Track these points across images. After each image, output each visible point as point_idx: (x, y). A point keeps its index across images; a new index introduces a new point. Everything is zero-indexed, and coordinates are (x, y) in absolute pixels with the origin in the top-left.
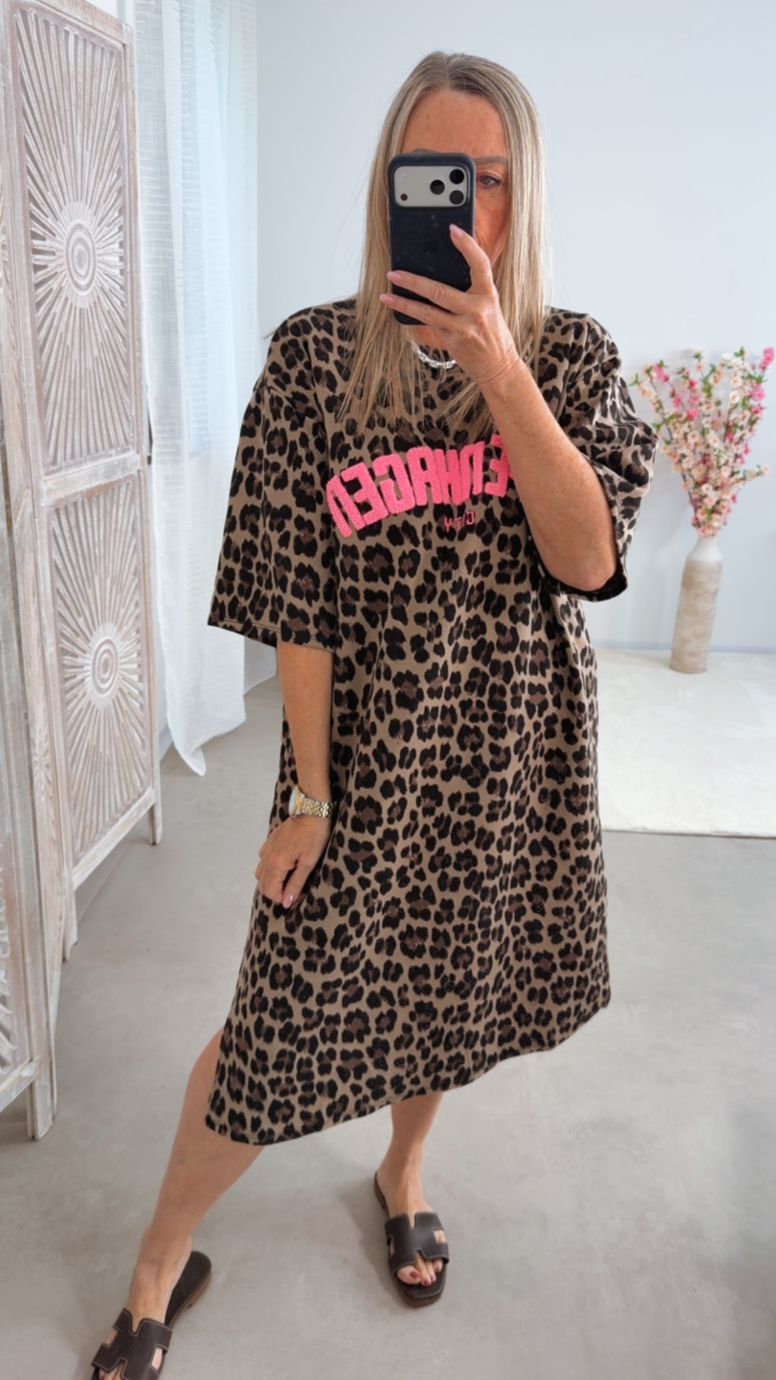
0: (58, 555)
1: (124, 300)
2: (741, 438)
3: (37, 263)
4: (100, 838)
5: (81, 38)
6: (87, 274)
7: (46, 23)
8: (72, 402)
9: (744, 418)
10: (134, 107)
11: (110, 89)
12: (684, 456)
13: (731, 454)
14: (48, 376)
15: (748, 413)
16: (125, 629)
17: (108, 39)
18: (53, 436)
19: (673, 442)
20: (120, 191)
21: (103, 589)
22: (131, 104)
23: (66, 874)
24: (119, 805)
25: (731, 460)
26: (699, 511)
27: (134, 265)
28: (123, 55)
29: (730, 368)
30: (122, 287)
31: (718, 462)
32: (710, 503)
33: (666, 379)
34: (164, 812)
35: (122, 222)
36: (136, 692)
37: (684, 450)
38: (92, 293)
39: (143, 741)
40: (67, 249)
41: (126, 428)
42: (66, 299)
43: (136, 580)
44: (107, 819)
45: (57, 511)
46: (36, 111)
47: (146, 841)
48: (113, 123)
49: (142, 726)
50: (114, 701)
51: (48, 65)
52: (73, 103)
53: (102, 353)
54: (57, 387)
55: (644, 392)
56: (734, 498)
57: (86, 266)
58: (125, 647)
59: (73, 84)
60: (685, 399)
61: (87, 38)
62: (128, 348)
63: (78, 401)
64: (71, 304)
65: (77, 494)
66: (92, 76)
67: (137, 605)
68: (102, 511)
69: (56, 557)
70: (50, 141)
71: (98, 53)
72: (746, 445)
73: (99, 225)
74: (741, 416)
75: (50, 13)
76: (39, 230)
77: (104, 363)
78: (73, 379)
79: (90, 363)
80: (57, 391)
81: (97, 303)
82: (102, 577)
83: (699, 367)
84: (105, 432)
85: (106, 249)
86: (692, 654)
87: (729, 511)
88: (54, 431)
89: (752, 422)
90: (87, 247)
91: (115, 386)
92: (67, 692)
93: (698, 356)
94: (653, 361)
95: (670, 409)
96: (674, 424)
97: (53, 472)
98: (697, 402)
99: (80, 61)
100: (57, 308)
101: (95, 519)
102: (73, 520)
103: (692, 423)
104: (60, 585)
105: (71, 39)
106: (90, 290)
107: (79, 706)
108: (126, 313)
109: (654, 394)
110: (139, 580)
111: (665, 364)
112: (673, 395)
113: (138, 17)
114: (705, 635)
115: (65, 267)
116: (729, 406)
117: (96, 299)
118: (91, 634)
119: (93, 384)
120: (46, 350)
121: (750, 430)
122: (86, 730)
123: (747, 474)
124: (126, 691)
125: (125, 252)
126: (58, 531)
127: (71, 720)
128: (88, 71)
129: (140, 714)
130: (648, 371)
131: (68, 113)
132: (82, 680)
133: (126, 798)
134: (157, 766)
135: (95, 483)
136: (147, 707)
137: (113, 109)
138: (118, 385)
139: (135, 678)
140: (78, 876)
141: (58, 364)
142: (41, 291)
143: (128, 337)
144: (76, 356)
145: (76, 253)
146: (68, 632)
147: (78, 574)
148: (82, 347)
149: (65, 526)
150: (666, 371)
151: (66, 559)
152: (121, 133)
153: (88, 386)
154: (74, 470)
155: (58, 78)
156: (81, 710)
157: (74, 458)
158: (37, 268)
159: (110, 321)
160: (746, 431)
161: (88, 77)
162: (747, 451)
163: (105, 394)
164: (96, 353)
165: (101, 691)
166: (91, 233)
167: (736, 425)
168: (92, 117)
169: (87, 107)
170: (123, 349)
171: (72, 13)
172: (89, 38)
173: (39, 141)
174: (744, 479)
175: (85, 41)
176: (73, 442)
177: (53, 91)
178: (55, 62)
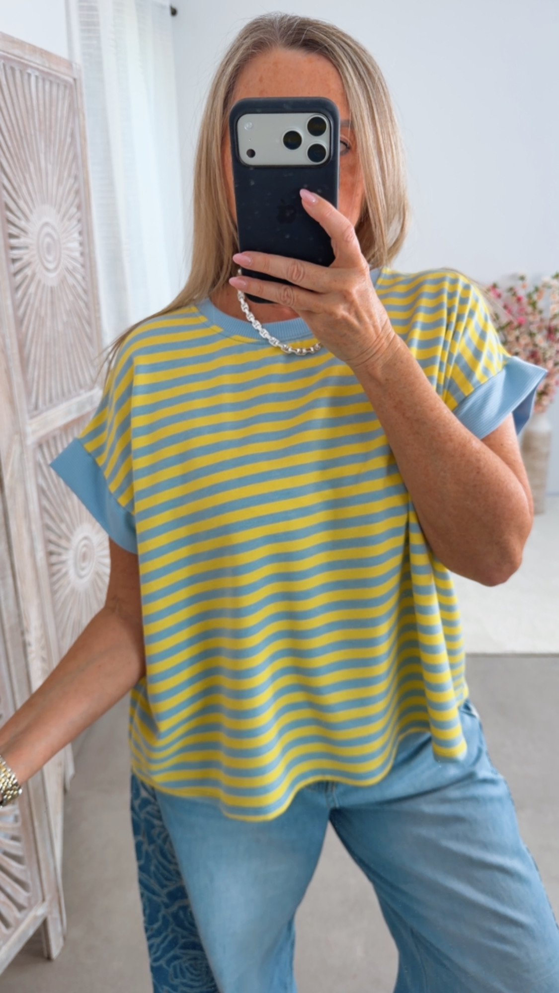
1: (84, 276)
3: (15, 257)
5: (40, 78)
6: (54, 260)
7: (12, 69)
8: (48, 359)
10: (84, 126)
11: (65, 115)
13: (554, 351)
14: (28, 342)
17: (62, 76)
18: (35, 387)
20: (77, 192)
22: (82, 124)
25: (553, 355)
27: (91, 248)
28: (74, 86)
29: (549, 287)
30: (83, 266)
31: (544, 356)
33: (500, 296)
35: (80, 216)
37: (517, 349)
38: (59, 273)
40: (38, 242)
41: (92, 372)
42: (39, 282)
45: (41, 446)
46: (8, 138)
48: (69, 140)
50: (91, 584)
51: (16, 101)
52: (37, 129)
53: (70, 320)
54: (36, 347)
57: (53, 254)
58: (99, 538)
59: (36, 114)
60: (515, 308)
62: (90, 312)
63: (53, 358)
64: (44, 285)
65: (55, 429)
66: (51, 105)
69: (41, 481)
70: (21, 161)
71: (55, 88)
73: (62, 220)
75: (14, 60)
76: (14, 231)
78: (48, 341)
79: (60, 327)
80: (36, 351)
81: (63, 281)
83: (524, 287)
84: (75, 378)
85: (69, 238)
87: (554, 393)
88: (34, 384)
90: (53, 239)
91: (82, 341)
92: (55, 584)
93: (522, 278)
94: (489, 283)
95: (504, 319)
96: (508, 330)
97: (36, 416)
98: (525, 313)
99: (41, 95)
100: (32, 289)
103: (523, 329)
104: (45, 503)
105: (33, 79)
106: (58, 271)
107: (66, 593)
108: (86, 283)
111: (498, 285)
112: (506, 307)
113: (84, 55)
115: (37, 257)
116: (550, 316)
117: (63, 278)
118: (72, 534)
119: (64, 342)
120: (25, 322)
122: (72, 609)
124: (101, 573)
125: (84, 239)
126: (42, 461)
127: (59, 605)
128: (47, 102)
131: (33, 138)
135: (70, 418)
137: (69, 130)
141: (36, 332)
142: (19, 278)
143: (89, 302)
144: (49, 323)
145: (45, 245)
146: (53, 537)
148: (54, 316)
149: (46, 457)
150: (499, 291)
151: (50, 481)
152: (75, 147)
153: (60, 344)
154: (52, 411)
155: (24, 110)
156: (66, 596)
157: (52, 402)
158: (14, 261)
159: (74, 291)
161: (48, 107)
163: (73, 348)
164: (65, 318)
165: (81, 577)
166: (57, 228)
167: (556, 330)
168: (53, 137)
169: (48, 131)
170: (86, 312)
171: (33, 59)
172: (46, 76)
173: (11, 162)
175: (44, 80)
176: (50, 389)
177: (20, 122)
178: (21, 99)
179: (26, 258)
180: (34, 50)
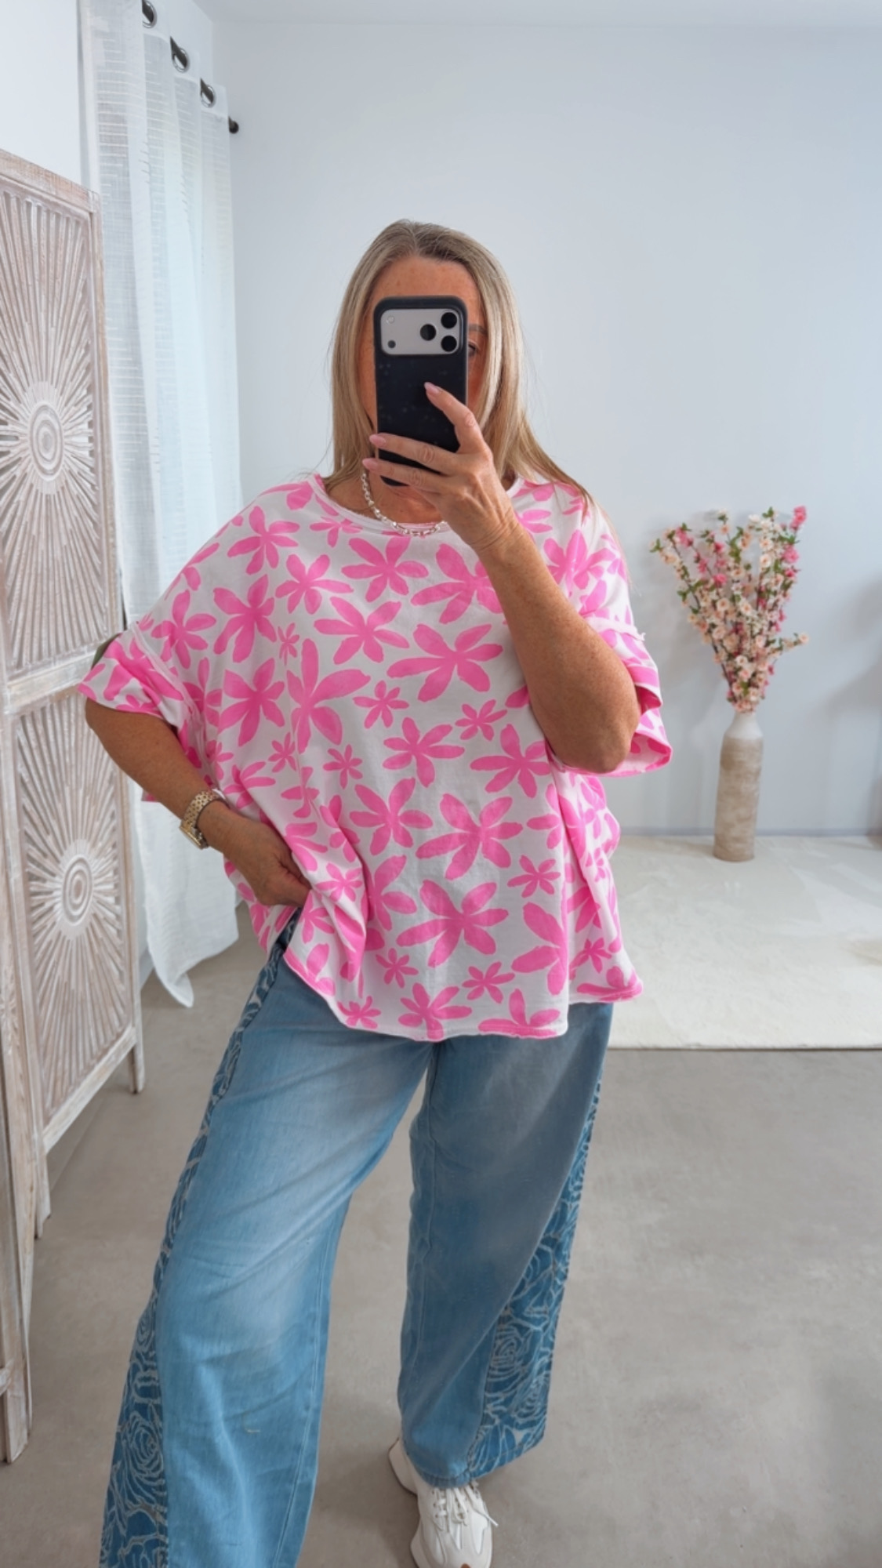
0: (24, 768)
1: (94, 483)
2: (775, 604)
4: (73, 1091)
5: (44, 209)
6: (53, 459)
7: (7, 196)
8: (38, 597)
9: (777, 582)
10: (102, 279)
11: (76, 260)
12: (713, 626)
13: (765, 622)
14: (12, 571)
15: (781, 577)
16: (100, 845)
17: (74, 209)
18: (18, 636)
19: (701, 610)
20: (88, 368)
21: (74, 800)
22: (99, 275)
23: (36, 1136)
24: (95, 1049)
25: (766, 628)
26: (735, 685)
27: (106, 446)
28: (89, 224)
29: (759, 530)
30: (92, 470)
31: (752, 632)
32: (745, 675)
33: (690, 543)
34: (145, 1053)
35: (91, 401)
36: (111, 915)
37: (714, 620)
38: (59, 477)
39: (121, 972)
40: (31, 432)
41: (99, 621)
42: (31, 486)
43: (112, 789)
44: (81, 1067)
45: (23, 719)
47: (126, 1089)
48: (80, 296)
49: (119, 954)
50: (87, 930)
51: (9, 239)
52: (37, 277)
53: (71, 542)
54: (22, 582)
55: (667, 558)
56: (771, 670)
57: (52, 450)
58: (100, 865)
59: (36, 259)
60: (711, 563)
61: (51, 209)
62: (100, 535)
63: (45, 596)
64: (37, 491)
65: (45, 698)
66: (56, 248)
67: (113, 816)
68: (73, 715)
69: (22, 770)
70: (12, 319)
71: (63, 224)
72: (781, 612)
73: (66, 405)
74: (773, 581)
75: (10, 185)
76: (1, 415)
77: (74, 552)
78: (39, 571)
79: (58, 553)
80: (22, 586)
81: (64, 488)
82: (74, 787)
83: (725, 530)
84: (75, 627)
85: (74, 429)
86: (737, 840)
87: (766, 683)
88: (19, 631)
89: (786, 587)
90: (53, 429)
91: (87, 576)
92: (34, 923)
93: (723, 518)
94: (674, 525)
95: (696, 576)
96: (701, 592)
97: (18, 676)
98: (725, 567)
99: (43, 233)
100: (21, 497)
101: (66, 724)
102: (40, 728)
103: (720, 590)
104: (26, 801)
105: (34, 210)
106: (57, 474)
107: (48, 939)
108: (97, 497)
109: (678, 560)
110: (116, 788)
111: (689, 527)
112: (698, 559)
113: (103, 181)
114: (749, 819)
115: (29, 452)
116: (760, 571)
117: (64, 484)
118: (62, 853)
119: (61, 575)
121: (785, 595)
122: (56, 964)
123: (783, 643)
124: (101, 916)
125: (95, 433)
126: (23, 741)
127: (39, 955)
128: (52, 242)
129: (118, 942)
130: (670, 536)
131: (31, 288)
132: (51, 908)
133: (102, 1041)
134: (137, 1001)
135: (66, 685)
136: (125, 934)
137: (80, 281)
138: (89, 575)
139: (111, 900)
140: (50, 1137)
141: (23, 556)
142: (3, 478)
143: (100, 522)
144: (42, 546)
145: (41, 436)
146: (35, 854)
147: (46, 787)
148: (49, 537)
149: (32, 735)
150: (689, 535)
151: (33, 771)
152: (88, 307)
153: (57, 579)
154: (42, 672)
156: (50, 943)
157: (41, 659)
159: (79, 505)
160: (780, 596)
161: (52, 249)
162: (781, 618)
163: (76, 586)
164: (65, 542)
165: (72, 918)
166: (58, 414)
167: (768, 591)
168: (57, 291)
169: (51, 281)
170: (94, 536)
171: (34, 184)
172: (52, 208)
174: (780, 649)
175: (48, 212)
176: (40, 639)
177: (14, 267)
178: (17, 236)
179: (14, 451)
180: (38, 171)
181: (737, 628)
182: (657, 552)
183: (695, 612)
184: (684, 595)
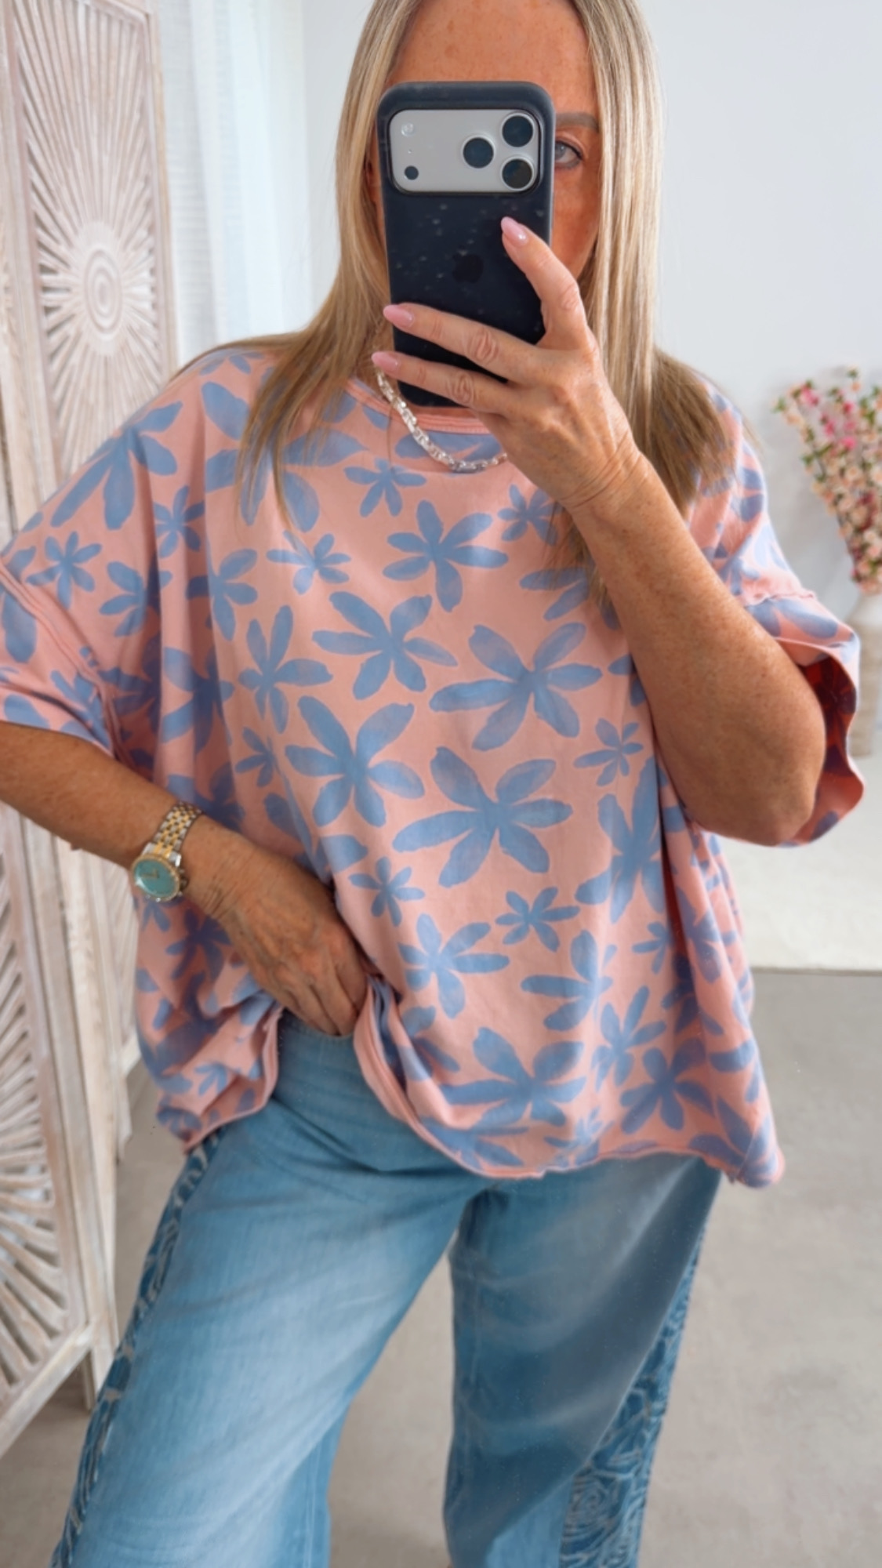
1: (157, 340)
3: (49, 305)
6: (111, 313)
10: (161, 95)
11: (132, 71)
12: (840, 496)
14: (68, 445)
19: (827, 478)
20: (149, 204)
22: (158, 91)
26: (861, 562)
27: (169, 296)
28: (146, 28)
30: (156, 325)
32: (874, 553)
33: (816, 402)
35: (152, 244)
37: (840, 488)
38: (118, 335)
40: (86, 282)
42: (87, 347)
46: (40, 107)
48: (136, 117)
51: (53, 46)
52: (87, 93)
55: (791, 420)
57: (110, 303)
59: (85, 69)
60: (840, 422)
61: (101, 9)
64: (93, 353)
66: (109, 56)
70: (60, 146)
71: (115, 27)
73: (124, 248)
76: (49, 262)
81: (124, 348)
83: (855, 388)
85: (134, 278)
90: (110, 279)
93: (854, 374)
94: (800, 381)
95: (823, 439)
96: (828, 458)
98: (856, 430)
99: (93, 36)
100: (75, 359)
103: (851, 456)
105: (81, 10)
106: (117, 331)
108: (160, 356)
109: (803, 421)
111: (815, 384)
112: (824, 420)
115: (83, 306)
117: (124, 343)
120: (64, 412)
125: (157, 281)
128: (104, 50)
130: (796, 394)
131: (81, 110)
142: (55, 339)
144: (101, 416)
145: (97, 287)
148: (108, 405)
150: (815, 393)
152: (147, 131)
155: (66, 64)
158: (48, 311)
159: (141, 368)
161: (104, 58)
166: (115, 259)
168: (111, 110)
169: (104, 98)
172: (101, 7)
173: (44, 146)
175: (98, 12)
177: (60, 81)
178: (62, 42)
179: (66, 308)
181: (866, 499)
182: (779, 415)
183: (822, 478)
184: (808, 460)
